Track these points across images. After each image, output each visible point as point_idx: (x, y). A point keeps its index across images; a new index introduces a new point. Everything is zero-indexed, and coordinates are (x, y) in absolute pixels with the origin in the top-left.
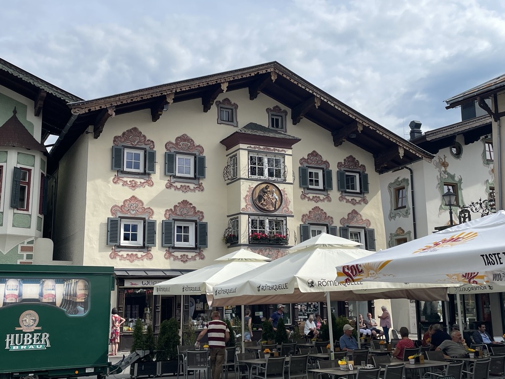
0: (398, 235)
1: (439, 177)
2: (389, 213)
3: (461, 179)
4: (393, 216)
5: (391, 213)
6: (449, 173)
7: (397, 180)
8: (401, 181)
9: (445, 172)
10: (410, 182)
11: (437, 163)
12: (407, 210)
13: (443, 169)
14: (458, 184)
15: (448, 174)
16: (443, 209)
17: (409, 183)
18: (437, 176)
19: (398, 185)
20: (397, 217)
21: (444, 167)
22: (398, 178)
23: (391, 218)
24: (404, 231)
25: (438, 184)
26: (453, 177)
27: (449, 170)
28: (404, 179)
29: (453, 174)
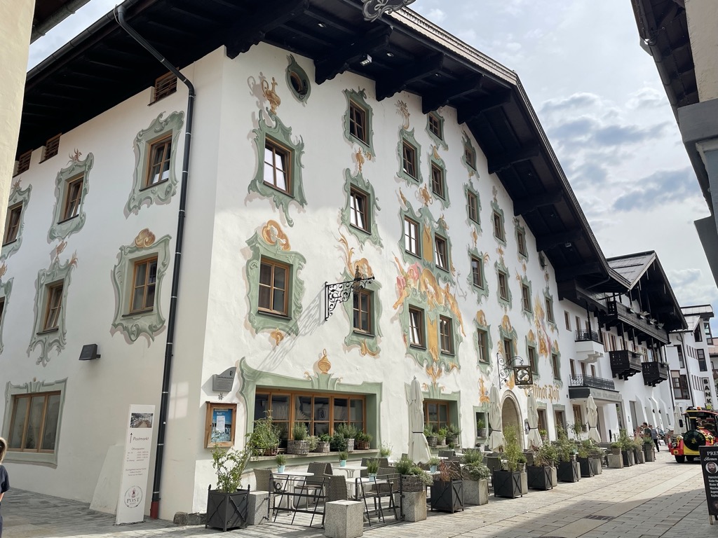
0: (138, 248)
1: (257, 117)
2: (127, 200)
3: (303, 145)
4: (135, 207)
5: (132, 199)
6: (280, 121)
7: (157, 121)
8: (166, 121)
9: (272, 113)
10: (185, 120)
11: (255, 85)
12: (170, 187)
13: (267, 104)
14: (296, 153)
15: (277, 120)
16: (259, 191)
17: (182, 123)
18: (253, 113)
19: (156, 132)
20: (144, 207)
21: (272, 102)
22: (161, 115)
23: (130, 210)
24: (153, 238)
25: (254, 131)
26: (287, 132)
27: (279, 112)
28: (173, 116)
29: (287, 125)
